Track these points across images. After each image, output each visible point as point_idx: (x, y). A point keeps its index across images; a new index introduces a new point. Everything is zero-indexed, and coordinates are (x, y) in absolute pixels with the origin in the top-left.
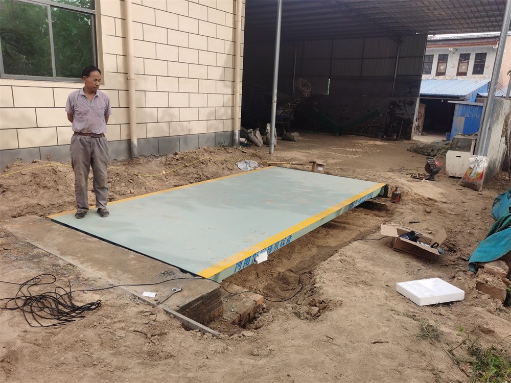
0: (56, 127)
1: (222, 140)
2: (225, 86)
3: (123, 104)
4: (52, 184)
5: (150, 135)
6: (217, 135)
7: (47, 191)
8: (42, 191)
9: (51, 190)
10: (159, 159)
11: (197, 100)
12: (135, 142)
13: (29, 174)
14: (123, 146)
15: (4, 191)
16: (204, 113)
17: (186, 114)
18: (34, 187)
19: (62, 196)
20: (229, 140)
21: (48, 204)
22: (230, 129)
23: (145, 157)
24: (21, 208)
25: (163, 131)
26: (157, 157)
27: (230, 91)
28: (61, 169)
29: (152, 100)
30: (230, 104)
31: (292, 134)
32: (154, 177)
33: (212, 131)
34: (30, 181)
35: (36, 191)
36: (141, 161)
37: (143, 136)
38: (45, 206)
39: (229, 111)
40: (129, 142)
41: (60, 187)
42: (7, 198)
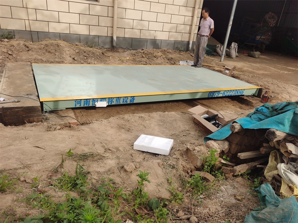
0: (70, 23)
1: (179, 46)
2: (187, 10)
3: (110, 15)
4: (53, 51)
5: (126, 36)
6: (176, 42)
7: (50, 54)
8: (47, 54)
9: (52, 54)
10: (131, 51)
11: (162, 18)
12: (115, 38)
13: (44, 44)
14: (109, 40)
15: (29, 50)
16: (167, 27)
17: (153, 26)
18: (44, 51)
19: (56, 58)
20: (185, 47)
21: (46, 60)
22: (187, 40)
23: (122, 48)
24: (31, 59)
25: (136, 34)
26: (130, 50)
27: (190, 14)
28: (62, 45)
29: (130, 14)
30: (190, 23)
31: (255, 53)
32: (120, 59)
33: (172, 39)
34: (44, 48)
35: (44, 53)
36: (120, 50)
37: (122, 35)
38: (44, 61)
39: (188, 28)
40: (112, 37)
41: (57, 54)
42: (29, 54)
